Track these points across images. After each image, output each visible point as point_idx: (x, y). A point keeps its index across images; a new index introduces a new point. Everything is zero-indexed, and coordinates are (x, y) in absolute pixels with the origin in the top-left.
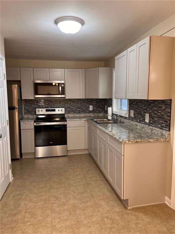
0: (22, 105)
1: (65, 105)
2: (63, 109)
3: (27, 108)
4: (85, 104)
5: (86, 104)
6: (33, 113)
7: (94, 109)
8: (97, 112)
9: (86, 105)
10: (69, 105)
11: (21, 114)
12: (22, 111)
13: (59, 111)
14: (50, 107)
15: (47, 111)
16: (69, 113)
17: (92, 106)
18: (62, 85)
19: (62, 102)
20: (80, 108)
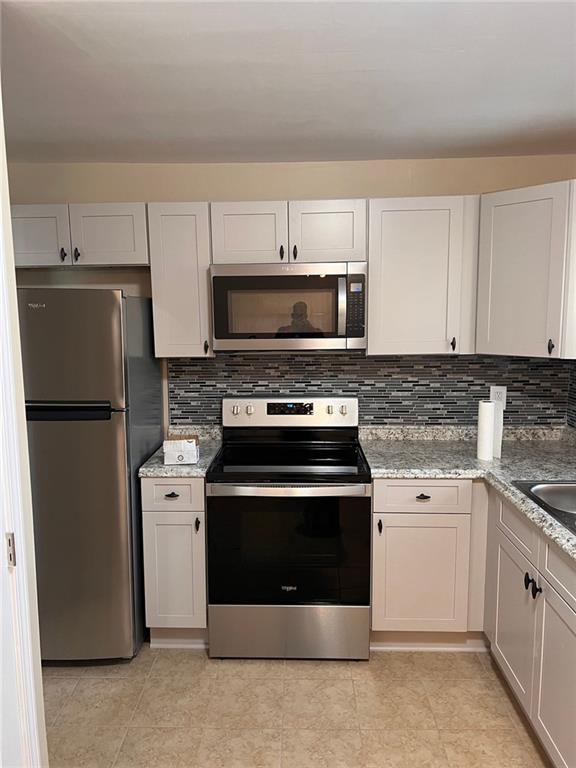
0: (160, 379)
1: (362, 384)
2: (352, 403)
3: (182, 393)
4: (465, 378)
5: (471, 379)
6: (210, 418)
7: (514, 403)
8: (529, 423)
9: (471, 383)
10: (383, 385)
11: (154, 421)
12: (160, 410)
13: (330, 412)
14: (287, 392)
15: (273, 409)
16: (379, 421)
17: (503, 390)
18: (354, 288)
19: (346, 368)
20: (437, 396)
